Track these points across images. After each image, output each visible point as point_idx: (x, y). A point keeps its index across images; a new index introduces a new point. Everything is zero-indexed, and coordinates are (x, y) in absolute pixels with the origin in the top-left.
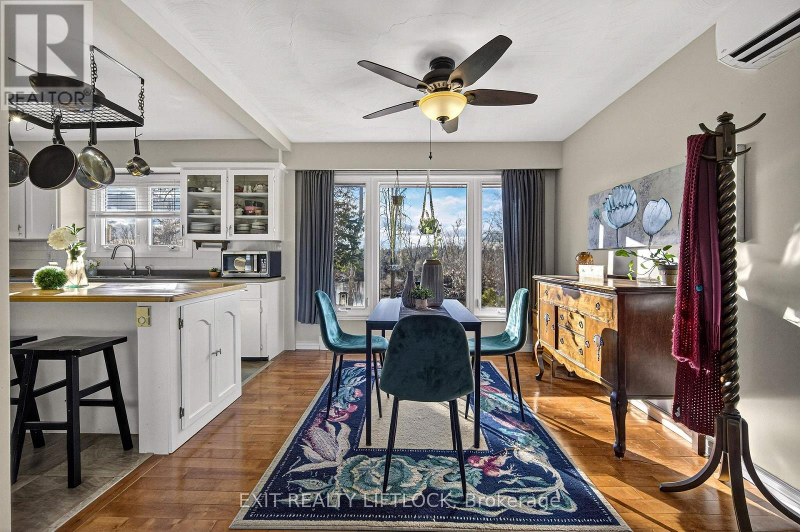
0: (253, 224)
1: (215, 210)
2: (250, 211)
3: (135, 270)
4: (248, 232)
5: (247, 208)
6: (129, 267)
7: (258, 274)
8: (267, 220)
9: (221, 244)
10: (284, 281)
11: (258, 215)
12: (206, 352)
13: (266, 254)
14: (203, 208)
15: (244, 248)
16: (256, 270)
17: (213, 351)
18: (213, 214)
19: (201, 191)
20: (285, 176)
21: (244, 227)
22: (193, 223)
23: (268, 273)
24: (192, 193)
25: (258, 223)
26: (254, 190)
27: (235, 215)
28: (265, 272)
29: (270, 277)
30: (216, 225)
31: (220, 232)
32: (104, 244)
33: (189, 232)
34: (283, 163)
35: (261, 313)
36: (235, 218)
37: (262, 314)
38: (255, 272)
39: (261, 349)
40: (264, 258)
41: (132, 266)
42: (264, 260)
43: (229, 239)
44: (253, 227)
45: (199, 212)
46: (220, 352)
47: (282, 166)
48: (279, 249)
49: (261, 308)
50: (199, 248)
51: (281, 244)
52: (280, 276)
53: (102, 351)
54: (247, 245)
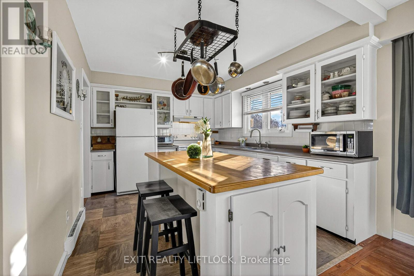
0: (340, 106)
1: (306, 99)
2: (337, 94)
3: (261, 144)
4: (335, 114)
5: (334, 92)
6: (258, 142)
7: (344, 153)
8: (355, 100)
9: (311, 126)
10: (377, 161)
11: (344, 96)
12: (268, 248)
13: (354, 134)
14: (298, 99)
15: (332, 129)
16: (342, 149)
17: (276, 246)
18: (305, 102)
19: (296, 87)
20: (378, 51)
21: (330, 109)
22: (291, 112)
23: (356, 152)
24: (289, 90)
25: (346, 105)
26: (341, 75)
27: (322, 100)
28: (352, 152)
29: (358, 158)
30: (308, 111)
31: (310, 116)
32: (250, 129)
33: (288, 118)
34: (375, 35)
35: (347, 193)
36: (322, 103)
37: (348, 195)
38: (341, 151)
39: (347, 230)
40: (350, 138)
41: (259, 142)
42: (351, 140)
43: (317, 121)
44: (340, 109)
45: (295, 103)
46: (284, 248)
47: (374, 40)
48: (369, 129)
49: (347, 188)
50: (296, 130)
51: (372, 124)
52: (371, 156)
53: (176, 221)
54: (335, 125)
